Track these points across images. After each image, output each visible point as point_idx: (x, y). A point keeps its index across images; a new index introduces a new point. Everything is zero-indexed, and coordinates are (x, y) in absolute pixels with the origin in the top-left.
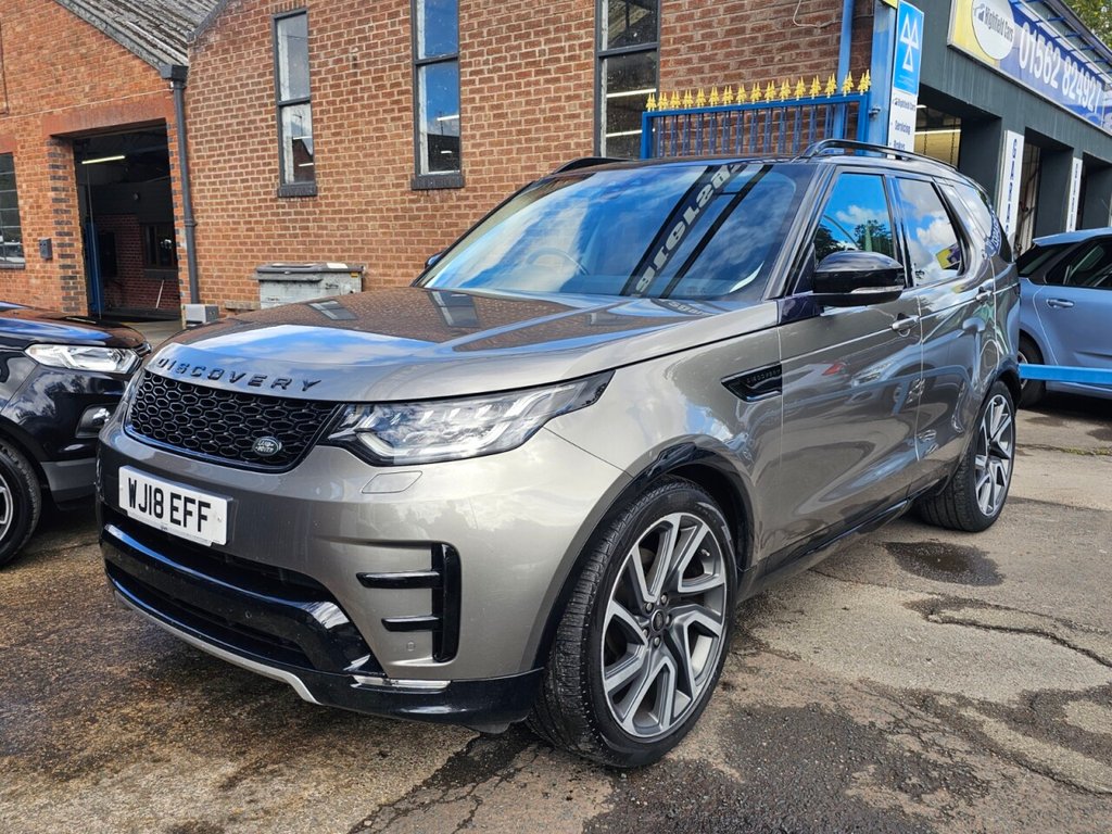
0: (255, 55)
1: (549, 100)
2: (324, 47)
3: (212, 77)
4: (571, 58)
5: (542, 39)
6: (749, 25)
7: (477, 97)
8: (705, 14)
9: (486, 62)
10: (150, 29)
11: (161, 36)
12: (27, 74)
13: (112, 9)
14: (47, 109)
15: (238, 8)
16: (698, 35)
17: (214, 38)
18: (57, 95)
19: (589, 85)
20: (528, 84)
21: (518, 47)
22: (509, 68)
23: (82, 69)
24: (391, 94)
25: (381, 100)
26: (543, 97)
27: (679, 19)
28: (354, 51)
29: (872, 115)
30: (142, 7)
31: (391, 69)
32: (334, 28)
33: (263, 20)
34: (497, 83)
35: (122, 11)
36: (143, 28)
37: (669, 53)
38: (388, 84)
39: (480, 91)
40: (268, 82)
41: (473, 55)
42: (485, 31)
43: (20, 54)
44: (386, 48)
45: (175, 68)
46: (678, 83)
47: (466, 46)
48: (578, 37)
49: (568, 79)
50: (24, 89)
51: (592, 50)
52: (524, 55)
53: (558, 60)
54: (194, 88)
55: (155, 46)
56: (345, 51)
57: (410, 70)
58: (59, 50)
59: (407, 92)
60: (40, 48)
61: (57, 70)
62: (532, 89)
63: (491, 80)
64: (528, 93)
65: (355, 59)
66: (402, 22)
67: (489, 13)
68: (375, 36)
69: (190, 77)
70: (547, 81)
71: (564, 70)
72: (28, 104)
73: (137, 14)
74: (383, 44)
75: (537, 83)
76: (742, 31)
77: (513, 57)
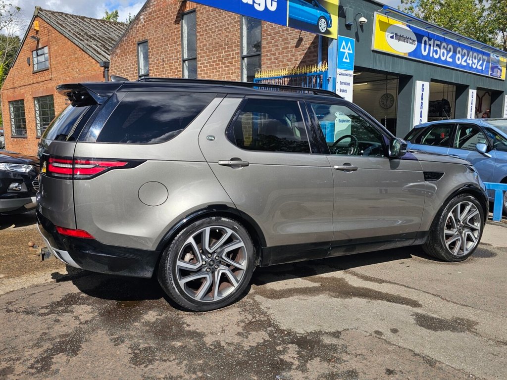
0: (131, 58)
1: (226, 74)
2: (153, 54)
3: (118, 66)
4: (233, 58)
5: (223, 51)
6: (290, 46)
7: (203, 73)
8: (276, 41)
9: (205, 60)
10: (100, 47)
11: (104, 50)
12: (58, 65)
13: (87, 40)
14: (65, 78)
15: (126, 40)
16: (273, 49)
17: (118, 51)
18: (68, 73)
19: (239, 68)
20: (219, 68)
21: (216, 54)
22: (213, 62)
23: (76, 63)
24: (175, 72)
25: (172, 74)
26: (224, 73)
27: (267, 43)
28: (163, 56)
29: (328, 79)
30: (101, 38)
31: (175, 62)
32: (157, 47)
33: (134, 44)
34: (209, 68)
35: (91, 40)
36: (98, 47)
37: (264, 56)
38: (174, 68)
39: (204, 70)
40: (136, 67)
41: (201, 57)
42: (205, 48)
43: (56, 58)
44: (173, 55)
45: (105, 63)
46: (268, 67)
47: (199, 54)
48: (235, 50)
49: (232, 66)
50: (57, 71)
51: (240, 55)
52: (218, 57)
53: (228, 59)
54: (112, 70)
55: (100, 54)
56: (160, 56)
57: (181, 63)
58: (69, 56)
59: (180, 71)
60: (63, 55)
61: (68, 63)
62: (220, 70)
63: (207, 66)
64: (219, 71)
65: (163, 59)
66: (178, 45)
67: (206, 41)
68: (170, 50)
69: (110, 66)
70: (225, 67)
71: (231, 63)
72: (59, 76)
73: (98, 41)
74: (172, 53)
75: (222, 67)
76: (287, 48)
77: (214, 58)
